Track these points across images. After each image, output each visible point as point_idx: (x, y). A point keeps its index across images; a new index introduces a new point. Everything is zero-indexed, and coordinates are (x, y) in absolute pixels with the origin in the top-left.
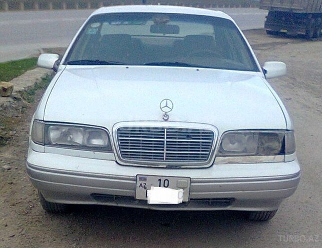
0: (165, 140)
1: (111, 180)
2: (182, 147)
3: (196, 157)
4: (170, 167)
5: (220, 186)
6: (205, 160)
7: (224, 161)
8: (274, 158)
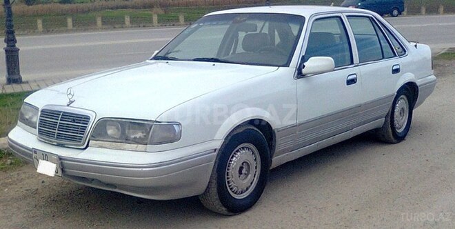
0: (59, 121)
1: (26, 151)
2: (68, 128)
3: (74, 139)
4: (59, 145)
5: (82, 166)
6: (80, 142)
7: (96, 144)
8: (137, 147)
